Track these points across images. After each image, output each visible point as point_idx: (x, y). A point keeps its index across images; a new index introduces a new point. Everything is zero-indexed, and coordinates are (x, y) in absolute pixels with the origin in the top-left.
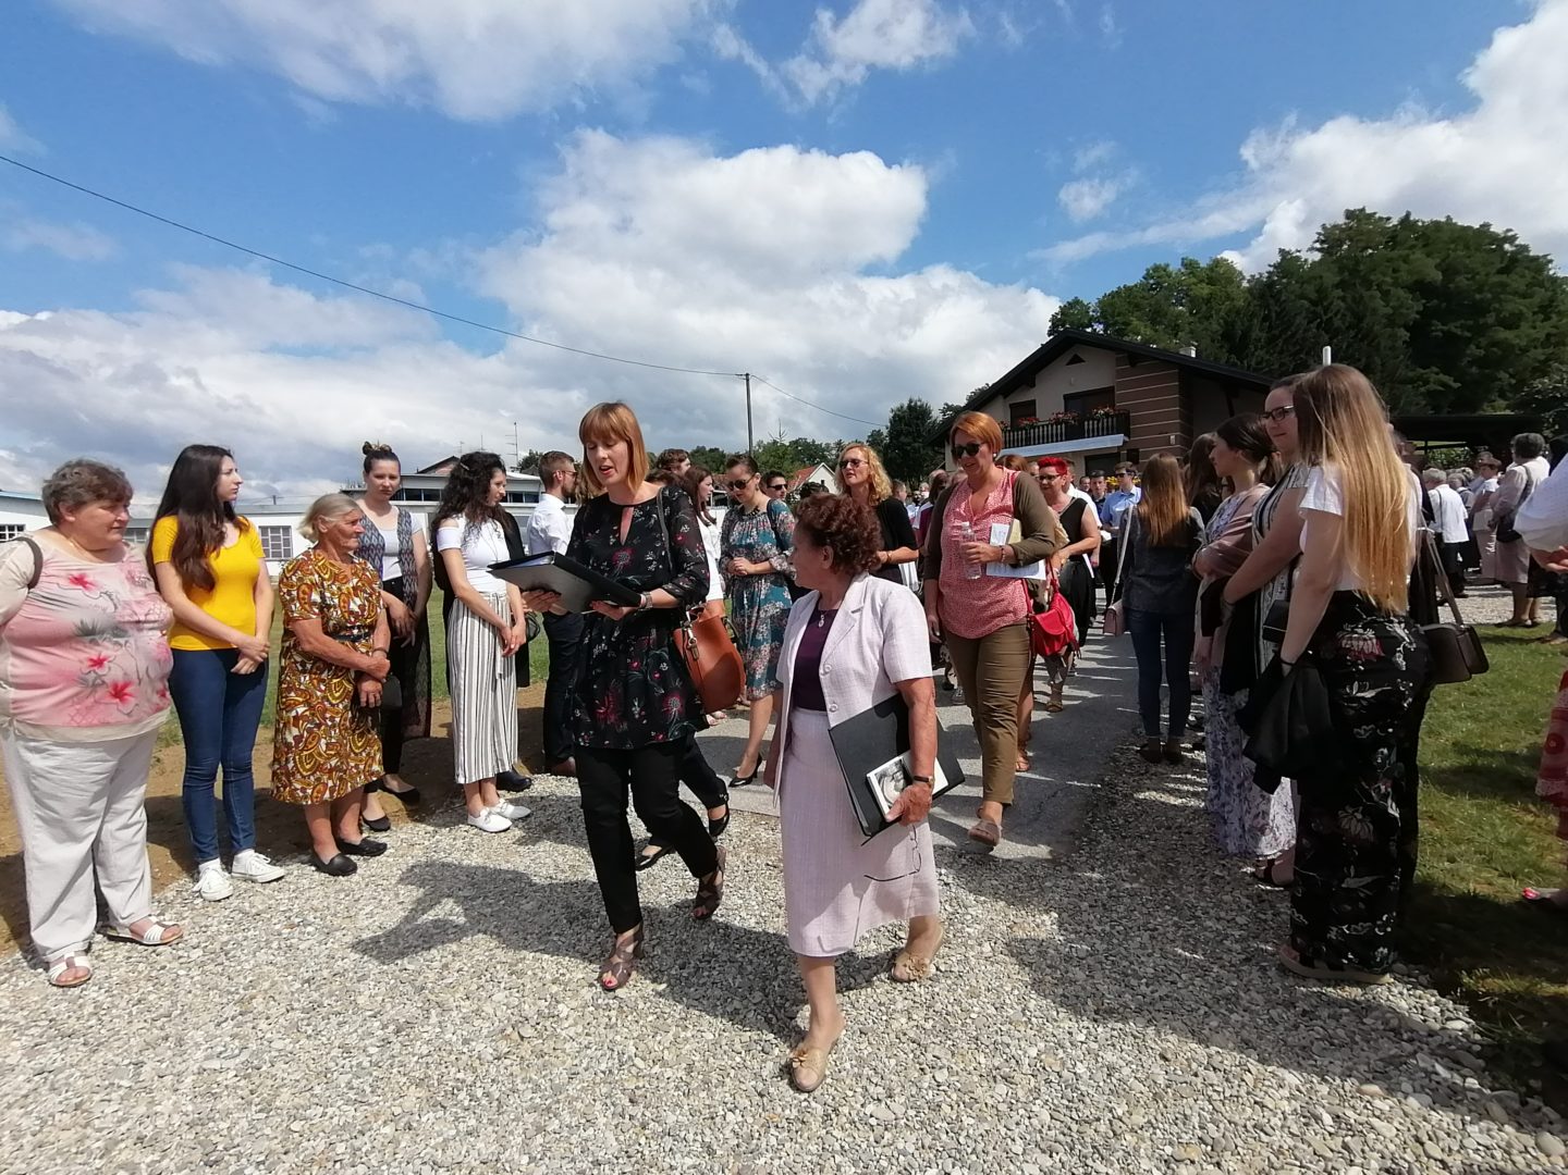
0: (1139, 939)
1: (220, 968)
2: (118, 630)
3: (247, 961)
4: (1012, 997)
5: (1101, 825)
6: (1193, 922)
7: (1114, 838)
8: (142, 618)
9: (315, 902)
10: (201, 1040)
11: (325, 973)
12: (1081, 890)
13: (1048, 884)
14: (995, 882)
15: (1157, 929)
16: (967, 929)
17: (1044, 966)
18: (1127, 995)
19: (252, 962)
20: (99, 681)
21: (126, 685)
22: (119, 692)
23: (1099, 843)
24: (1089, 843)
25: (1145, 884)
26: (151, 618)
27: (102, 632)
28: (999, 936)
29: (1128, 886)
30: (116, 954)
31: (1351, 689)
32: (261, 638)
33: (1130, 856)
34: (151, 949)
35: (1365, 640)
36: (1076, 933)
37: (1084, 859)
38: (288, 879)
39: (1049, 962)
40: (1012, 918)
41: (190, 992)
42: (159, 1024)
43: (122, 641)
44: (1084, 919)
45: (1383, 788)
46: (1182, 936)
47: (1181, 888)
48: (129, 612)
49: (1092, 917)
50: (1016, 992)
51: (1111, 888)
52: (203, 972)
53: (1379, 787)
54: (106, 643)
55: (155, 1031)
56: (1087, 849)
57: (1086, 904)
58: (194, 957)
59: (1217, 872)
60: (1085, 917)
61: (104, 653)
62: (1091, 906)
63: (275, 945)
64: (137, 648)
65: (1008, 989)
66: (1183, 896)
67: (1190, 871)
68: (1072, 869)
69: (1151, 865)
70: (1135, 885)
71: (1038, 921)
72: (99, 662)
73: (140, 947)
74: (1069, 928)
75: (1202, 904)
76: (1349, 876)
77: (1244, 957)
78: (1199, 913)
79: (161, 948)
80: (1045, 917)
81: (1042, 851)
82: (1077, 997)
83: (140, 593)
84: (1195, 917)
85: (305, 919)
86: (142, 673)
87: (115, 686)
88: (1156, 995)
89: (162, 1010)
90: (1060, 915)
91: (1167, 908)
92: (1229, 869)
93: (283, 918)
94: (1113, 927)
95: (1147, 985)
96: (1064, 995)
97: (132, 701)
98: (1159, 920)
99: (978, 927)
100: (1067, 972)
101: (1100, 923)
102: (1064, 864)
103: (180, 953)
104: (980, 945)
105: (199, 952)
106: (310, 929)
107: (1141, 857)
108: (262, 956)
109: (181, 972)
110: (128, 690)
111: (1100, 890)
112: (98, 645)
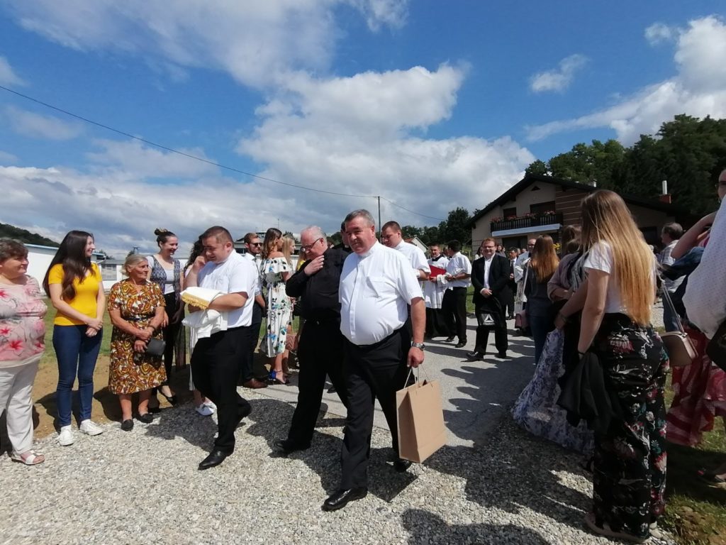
0: (507, 501)
1: (52, 479)
2: (17, 316)
3: (66, 476)
4: (427, 531)
5: (505, 430)
6: (540, 492)
7: (509, 438)
8: (30, 311)
9: (110, 447)
10: (25, 518)
11: (97, 486)
12: (483, 468)
13: (466, 464)
14: (438, 461)
15: (518, 495)
16: (415, 488)
17: (449, 514)
18: (491, 536)
19: (69, 477)
20: (5, 340)
21: (19, 342)
22: (15, 345)
23: (501, 440)
24: (496, 440)
25: (519, 467)
26: (35, 311)
27: (8, 317)
28: (431, 493)
29: (509, 467)
30: (12, 468)
31: (616, 369)
32: (99, 319)
33: (515, 450)
34: (27, 466)
35: (623, 341)
36: (473, 494)
37: (490, 449)
38: (104, 434)
39: (453, 511)
40: (441, 482)
41: (33, 491)
42: (11, 507)
43: (18, 321)
44: (480, 486)
45: (638, 427)
46: (532, 500)
47: (539, 471)
48: (23, 308)
49: (484, 485)
50: (430, 528)
51: (500, 468)
52: (44, 481)
53: (636, 427)
54: (10, 323)
55: (8, 511)
56: (493, 443)
57: (483, 477)
58: (44, 472)
59: (561, 462)
60: (481, 485)
61: (8, 327)
62: (485, 478)
63: (82, 469)
64: (26, 325)
65: (426, 526)
66: (538, 475)
67: (547, 461)
68: (481, 456)
69: (526, 454)
70: (514, 467)
71: (455, 486)
72: (6, 331)
73: (24, 465)
74: (470, 491)
75: (548, 481)
76: (622, 477)
77: (564, 517)
78: (545, 487)
79: (31, 467)
80: (459, 483)
81: (469, 443)
82: (463, 534)
83: (31, 299)
84: (542, 489)
85: (102, 456)
86: (27, 337)
87: (13, 342)
88: (507, 538)
89: (17, 501)
90: (467, 482)
91: (528, 482)
92: (569, 461)
93: (92, 454)
94: (494, 492)
95: (504, 530)
96: (456, 533)
97: (21, 350)
98: (521, 490)
99: (421, 487)
100: (462, 518)
101: (488, 489)
102: (479, 452)
103: (39, 470)
104: (419, 498)
105: (47, 470)
106: (102, 461)
107: (521, 450)
108: (74, 475)
109: (35, 480)
110: (20, 344)
111: (493, 469)
112: (5, 323)
